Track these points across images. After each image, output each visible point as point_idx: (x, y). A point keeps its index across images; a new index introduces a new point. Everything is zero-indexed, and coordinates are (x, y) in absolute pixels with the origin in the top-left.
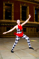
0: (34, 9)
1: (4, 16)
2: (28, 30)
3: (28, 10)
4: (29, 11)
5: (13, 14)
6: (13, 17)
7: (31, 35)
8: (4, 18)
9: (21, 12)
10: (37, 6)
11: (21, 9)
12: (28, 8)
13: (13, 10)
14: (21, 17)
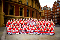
0: (27, 10)
1: (9, 13)
5: (14, 12)
6: (14, 13)
8: (9, 14)
9: (19, 11)
10: (28, 8)
11: (19, 9)
12: (23, 9)
13: (14, 10)
14: (19, 14)
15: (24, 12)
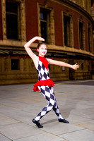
0: (39, 10)
2: (25, 64)
3: (23, 12)
4: (24, 14)
7: (32, 79)
9: (4, 16)
10: (45, 2)
11: (4, 8)
12: (23, 5)
14: (5, 30)
15: (24, 19)
